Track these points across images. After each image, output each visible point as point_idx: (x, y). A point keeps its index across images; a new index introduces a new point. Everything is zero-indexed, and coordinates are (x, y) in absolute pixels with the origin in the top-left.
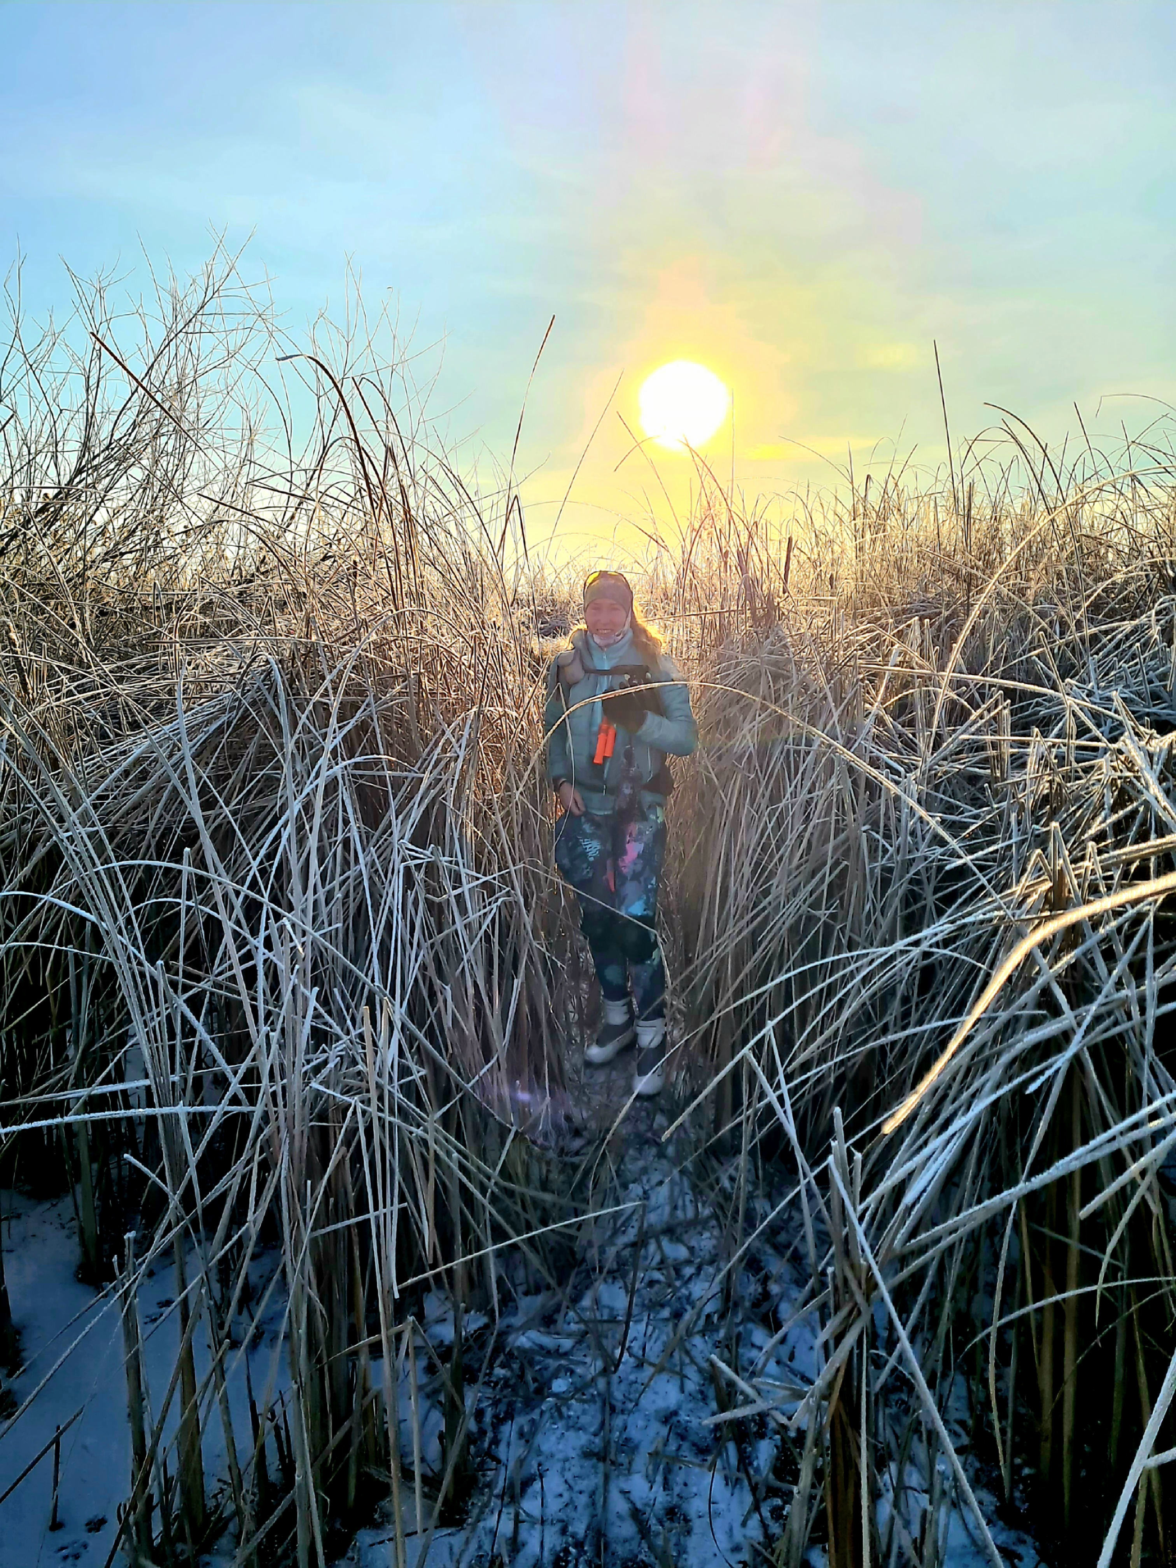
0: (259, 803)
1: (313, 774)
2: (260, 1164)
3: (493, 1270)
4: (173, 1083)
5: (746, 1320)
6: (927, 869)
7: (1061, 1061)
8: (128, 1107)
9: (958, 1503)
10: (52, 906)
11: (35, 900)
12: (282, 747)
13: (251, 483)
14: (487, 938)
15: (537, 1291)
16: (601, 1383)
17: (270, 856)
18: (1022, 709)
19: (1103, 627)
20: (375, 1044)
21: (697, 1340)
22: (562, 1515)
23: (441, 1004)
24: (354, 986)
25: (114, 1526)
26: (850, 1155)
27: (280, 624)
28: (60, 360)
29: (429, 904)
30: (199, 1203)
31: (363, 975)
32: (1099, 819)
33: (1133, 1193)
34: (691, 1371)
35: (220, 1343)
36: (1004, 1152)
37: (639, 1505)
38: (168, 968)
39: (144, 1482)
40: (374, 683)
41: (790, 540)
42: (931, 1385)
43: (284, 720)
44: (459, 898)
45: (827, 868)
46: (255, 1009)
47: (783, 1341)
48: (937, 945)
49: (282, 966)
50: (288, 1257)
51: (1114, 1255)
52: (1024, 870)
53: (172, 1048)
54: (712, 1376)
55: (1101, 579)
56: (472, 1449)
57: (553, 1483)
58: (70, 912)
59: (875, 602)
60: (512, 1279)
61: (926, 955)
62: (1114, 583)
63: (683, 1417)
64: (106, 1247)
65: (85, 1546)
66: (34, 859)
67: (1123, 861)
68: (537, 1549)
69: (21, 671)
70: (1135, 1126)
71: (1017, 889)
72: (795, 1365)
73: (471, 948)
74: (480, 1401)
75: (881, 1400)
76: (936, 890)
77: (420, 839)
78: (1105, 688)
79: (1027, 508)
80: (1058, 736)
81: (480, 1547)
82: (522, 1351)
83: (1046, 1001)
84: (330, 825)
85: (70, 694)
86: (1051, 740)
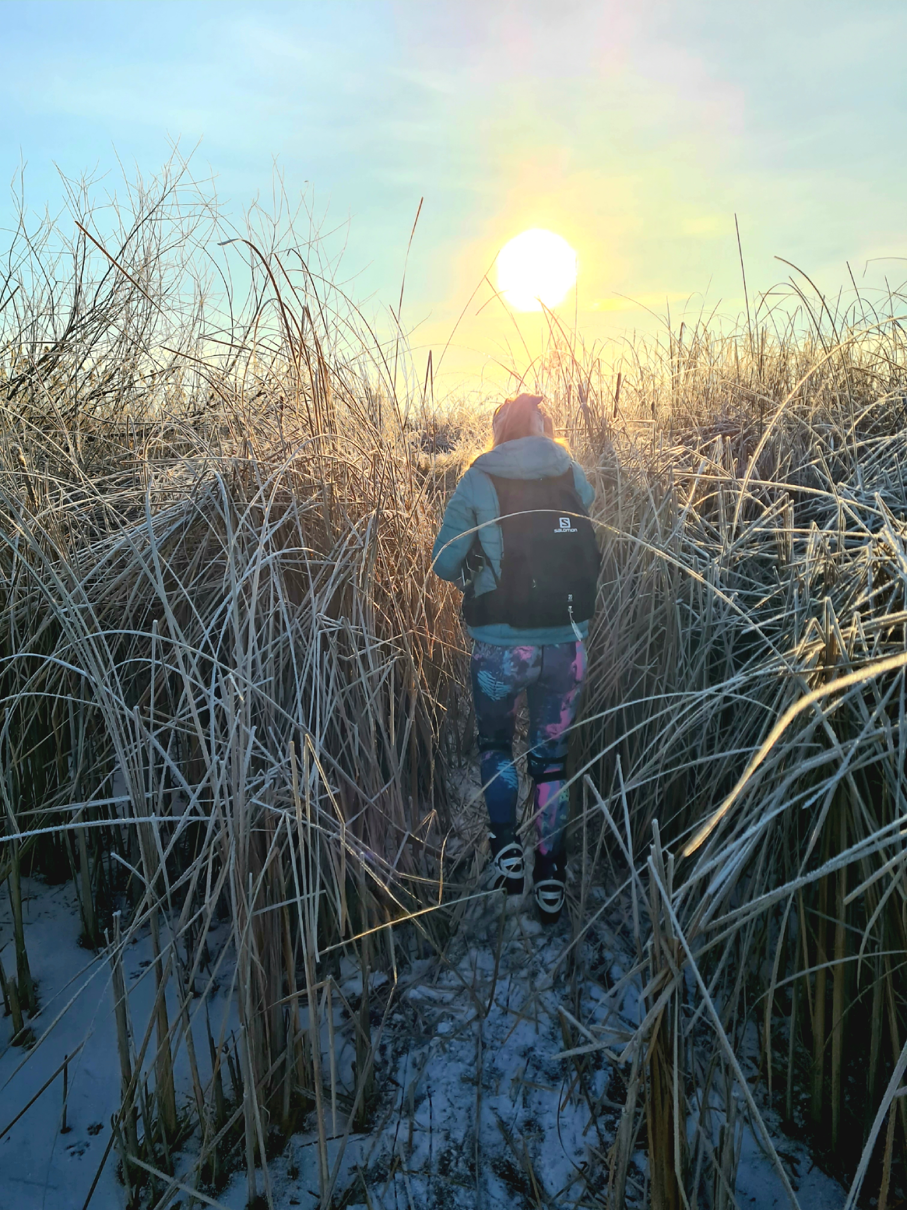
0: (209, 585)
1: (251, 563)
2: (214, 861)
3: (392, 940)
4: (148, 799)
5: (586, 979)
6: (727, 633)
7: (831, 783)
8: (116, 816)
9: (748, 1120)
10: (55, 664)
11: (43, 660)
12: (226, 542)
13: (202, 336)
14: (386, 687)
15: (426, 956)
16: (475, 1026)
17: (219, 625)
18: (803, 507)
19: (869, 441)
20: (299, 769)
21: (549, 994)
22: (445, 1126)
23: (350, 738)
24: (284, 725)
25: (108, 1130)
26: (665, 855)
27: (225, 446)
28: (54, 243)
29: (341, 662)
30: (169, 890)
31: (289, 717)
32: (863, 594)
33: (888, 884)
34: (544, 1017)
35: (186, 995)
36: (786, 853)
37: (504, 1119)
38: (143, 712)
39: (131, 1098)
40: (297, 492)
41: (619, 375)
42: (728, 1030)
43: (227, 521)
44: (364, 657)
45: (649, 631)
46: (208, 743)
47: (615, 995)
48: (735, 692)
49: (229, 709)
50: (236, 931)
51: (872, 932)
52: (803, 634)
53: (146, 772)
54: (559, 1021)
55: (867, 403)
56: (377, 1074)
57: (439, 1100)
58: (68, 669)
59: (688, 423)
60: (407, 948)
61: (727, 699)
62: (877, 406)
63: (538, 1052)
64: (100, 921)
65: (88, 1145)
66: (41, 630)
67: (881, 627)
68: (427, 1151)
69: (29, 485)
70: (889, 834)
71: (798, 649)
72: (622, 1013)
73: (373, 695)
74: (383, 1039)
75: (690, 1041)
76: (735, 649)
77: (332, 612)
78: (869, 490)
79: (809, 347)
80: (832, 528)
81: (384, 1149)
82: (415, 1001)
83: (820, 735)
84: (264, 602)
85: (66, 502)
86: (826, 531)
